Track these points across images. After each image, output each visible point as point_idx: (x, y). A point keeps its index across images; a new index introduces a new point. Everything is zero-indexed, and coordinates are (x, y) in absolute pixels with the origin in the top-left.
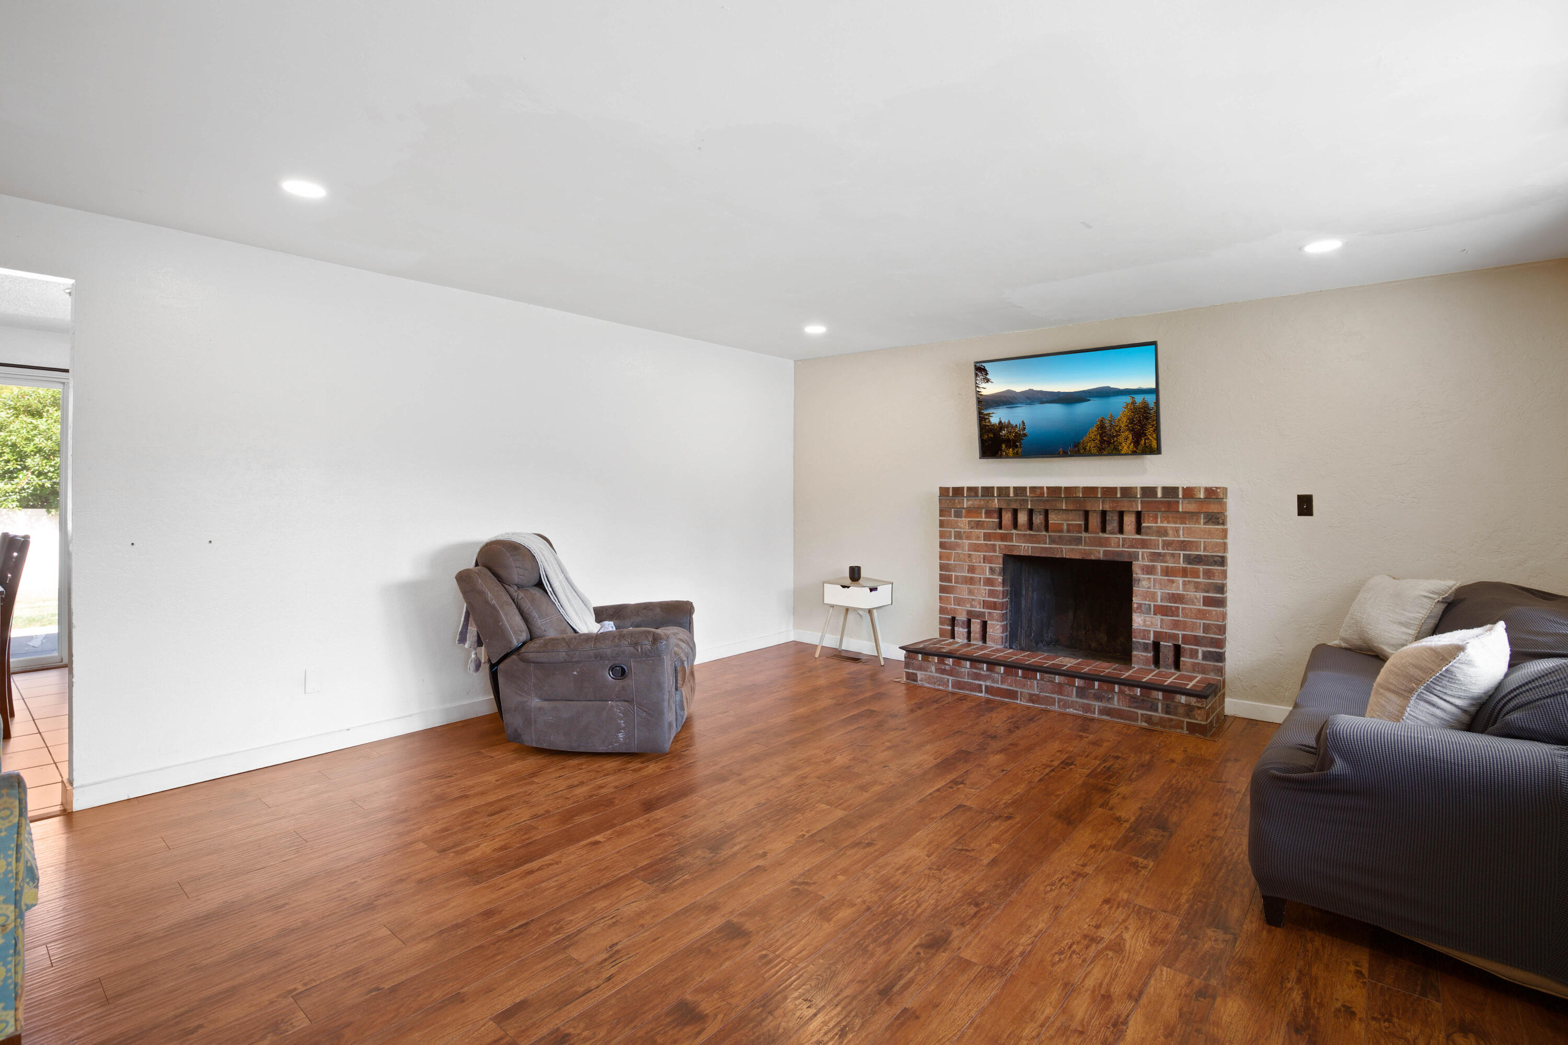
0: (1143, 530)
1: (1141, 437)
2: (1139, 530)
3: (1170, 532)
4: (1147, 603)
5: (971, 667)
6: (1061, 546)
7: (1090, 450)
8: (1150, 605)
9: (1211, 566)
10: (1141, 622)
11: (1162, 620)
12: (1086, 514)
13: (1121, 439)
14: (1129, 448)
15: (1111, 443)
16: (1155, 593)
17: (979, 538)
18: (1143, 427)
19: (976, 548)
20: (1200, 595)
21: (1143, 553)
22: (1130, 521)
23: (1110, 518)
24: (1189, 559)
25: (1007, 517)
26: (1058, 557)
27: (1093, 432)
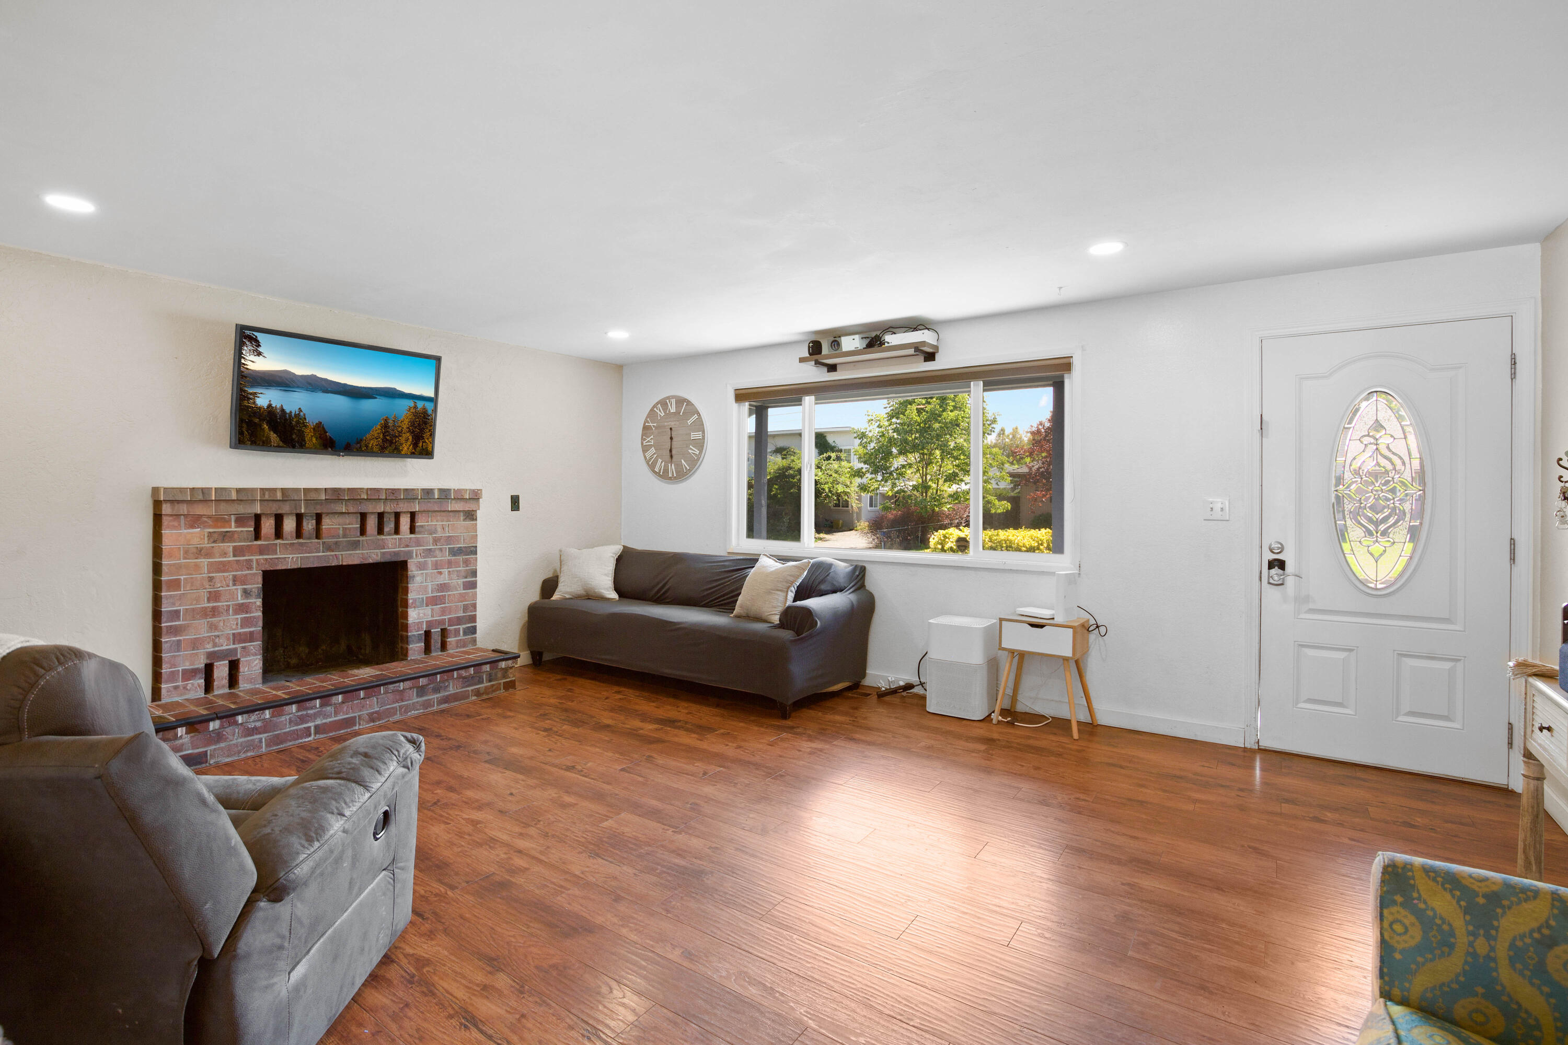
0: (417, 530)
1: (419, 439)
2: (412, 530)
3: (439, 529)
4: (421, 596)
5: (298, 710)
6: (336, 553)
7: (372, 448)
8: (423, 598)
9: (468, 555)
10: (415, 616)
11: (432, 610)
12: (363, 516)
13: (402, 440)
14: (408, 449)
15: (393, 443)
16: (426, 587)
17: (225, 554)
18: (422, 430)
19: (223, 567)
20: (461, 581)
21: (416, 550)
22: (405, 522)
23: (388, 519)
24: (453, 552)
25: (268, 526)
26: (333, 565)
27: (377, 430)
